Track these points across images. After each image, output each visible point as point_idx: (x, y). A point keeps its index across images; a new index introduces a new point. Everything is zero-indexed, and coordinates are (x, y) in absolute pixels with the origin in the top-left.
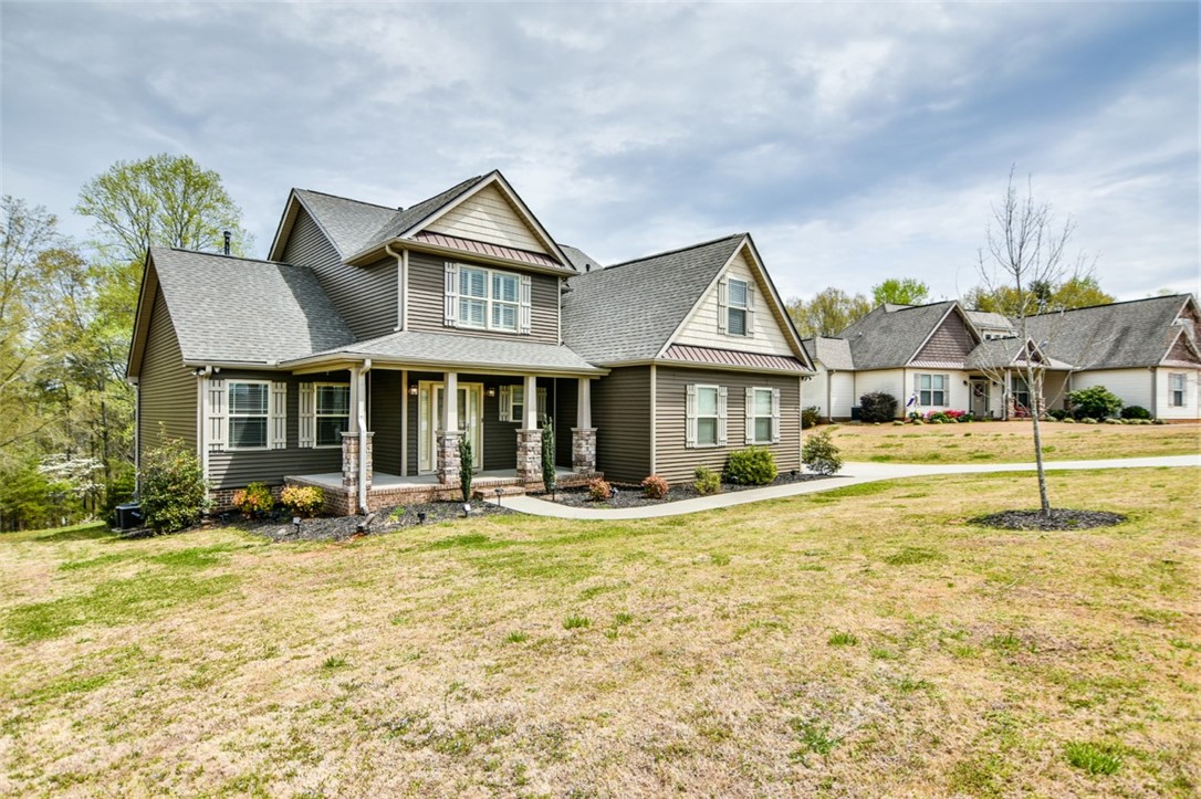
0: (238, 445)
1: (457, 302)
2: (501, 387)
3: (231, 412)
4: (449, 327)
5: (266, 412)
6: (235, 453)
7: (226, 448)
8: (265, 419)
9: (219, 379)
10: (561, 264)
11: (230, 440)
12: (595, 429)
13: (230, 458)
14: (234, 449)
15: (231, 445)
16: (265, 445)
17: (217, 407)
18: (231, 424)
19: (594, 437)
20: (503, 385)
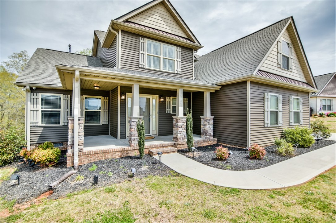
0: (46, 123)
1: (145, 56)
2: (167, 97)
3: (42, 108)
4: (142, 68)
5: (60, 108)
6: (44, 127)
7: (40, 124)
8: (60, 111)
9: (36, 93)
10: (194, 42)
11: (42, 121)
12: (213, 117)
13: (42, 129)
14: (44, 125)
15: (42, 123)
16: (59, 123)
17: (35, 105)
18: (42, 114)
19: (212, 121)
20: (168, 96)
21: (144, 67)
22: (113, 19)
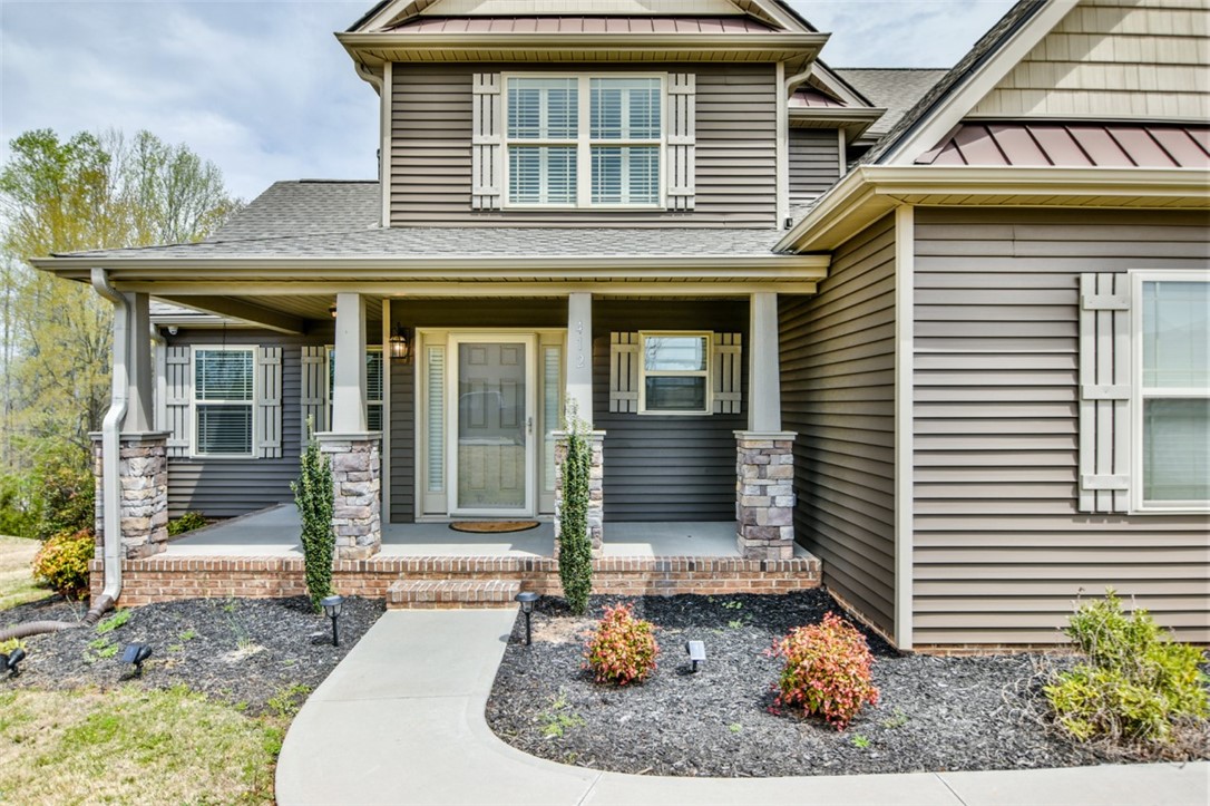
0: (212, 450)
1: (502, 157)
2: (614, 336)
3: (199, 396)
4: (486, 211)
5: (249, 397)
6: (206, 462)
7: (192, 453)
8: (250, 407)
9: (182, 345)
11: (200, 439)
12: (791, 435)
13: (200, 469)
14: (204, 455)
15: (201, 449)
16: (250, 450)
17: (179, 387)
18: (201, 417)
20: (620, 331)
21: (497, 204)
22: (343, 31)
